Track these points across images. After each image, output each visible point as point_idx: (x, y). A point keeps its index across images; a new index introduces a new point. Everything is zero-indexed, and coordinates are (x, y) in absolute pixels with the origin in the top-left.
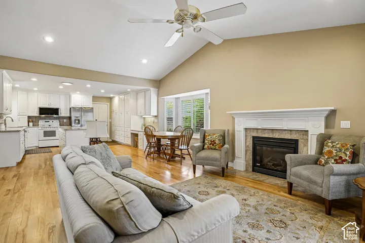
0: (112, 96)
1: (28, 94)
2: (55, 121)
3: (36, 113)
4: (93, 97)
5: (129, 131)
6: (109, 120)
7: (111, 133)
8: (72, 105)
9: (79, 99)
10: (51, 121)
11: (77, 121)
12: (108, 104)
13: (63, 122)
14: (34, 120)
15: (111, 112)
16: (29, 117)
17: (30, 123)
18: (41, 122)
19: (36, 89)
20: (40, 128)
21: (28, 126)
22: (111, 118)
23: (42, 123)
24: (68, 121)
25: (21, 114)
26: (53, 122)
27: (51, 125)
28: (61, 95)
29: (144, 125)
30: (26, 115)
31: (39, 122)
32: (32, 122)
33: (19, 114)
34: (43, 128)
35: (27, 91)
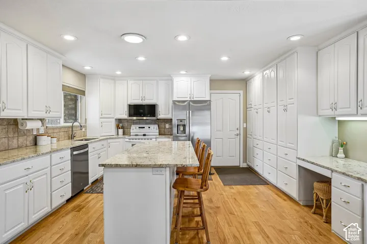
0: (247, 73)
1: (115, 83)
2: (152, 126)
4: (211, 81)
5: (294, 159)
6: (243, 125)
7: (246, 151)
8: (174, 98)
10: (146, 126)
11: (182, 128)
12: (241, 92)
13: (165, 128)
14: (126, 124)
15: (246, 108)
16: (117, 121)
17: (119, 130)
20: (127, 140)
21: (118, 134)
22: (246, 121)
23: (135, 130)
25: (104, 116)
26: (149, 128)
27: (147, 134)
28: (159, 81)
29: (343, 147)
30: (113, 118)
31: (132, 128)
32: (123, 128)
33: (102, 117)
34: (131, 141)
35: (114, 80)
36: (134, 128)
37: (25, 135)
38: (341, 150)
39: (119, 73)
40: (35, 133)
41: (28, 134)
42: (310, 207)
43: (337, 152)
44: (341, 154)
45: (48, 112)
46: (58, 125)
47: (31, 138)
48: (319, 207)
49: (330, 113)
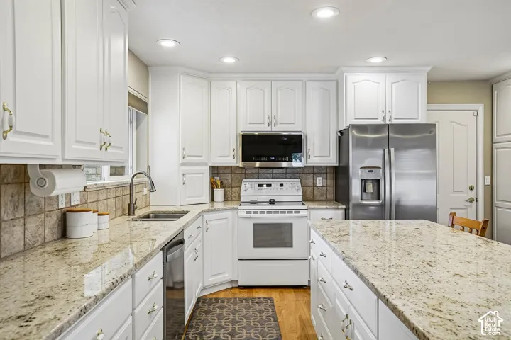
2: (287, 183)
3: (231, 156)
6: (484, 180)
8: (349, 120)
10: (275, 183)
13: (314, 185)
14: (228, 178)
15: (492, 143)
16: (214, 170)
17: (216, 191)
18: (248, 188)
20: (243, 214)
21: (213, 200)
22: (490, 170)
23: (250, 192)
24: (331, 182)
25: (188, 159)
26: (281, 185)
27: (277, 199)
28: (309, 84)
30: (205, 164)
31: (243, 185)
32: (223, 186)
33: (185, 161)
34: (252, 215)
35: (207, 79)
36: (248, 186)
37: (41, 211)
39: (229, 60)
40: (62, 204)
41: (47, 209)
45: (104, 147)
46: (99, 182)
47: (53, 220)
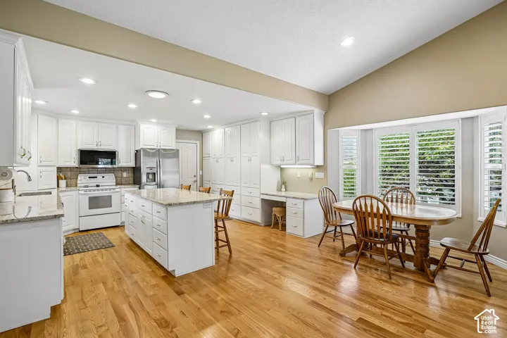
1: (58, 122)
2: (107, 176)
3: (73, 161)
4: (177, 130)
5: (257, 194)
6: (200, 173)
8: (141, 146)
9: (153, 134)
10: (99, 176)
11: (151, 177)
12: (198, 142)
13: (122, 177)
15: (202, 157)
16: (60, 169)
17: (60, 181)
18: (83, 179)
19: (75, 112)
20: (83, 192)
21: (58, 186)
22: (202, 168)
23: (84, 181)
24: (131, 175)
25: (43, 163)
26: (103, 177)
27: (100, 184)
28: (119, 126)
29: (283, 184)
30: (54, 166)
31: (79, 178)
32: (65, 178)
33: (41, 164)
34: (88, 192)
35: (56, 118)
38: (283, 186)
42: (269, 226)
43: (281, 188)
44: (283, 189)
48: (276, 224)
49: (279, 163)
